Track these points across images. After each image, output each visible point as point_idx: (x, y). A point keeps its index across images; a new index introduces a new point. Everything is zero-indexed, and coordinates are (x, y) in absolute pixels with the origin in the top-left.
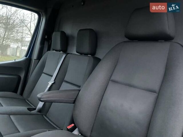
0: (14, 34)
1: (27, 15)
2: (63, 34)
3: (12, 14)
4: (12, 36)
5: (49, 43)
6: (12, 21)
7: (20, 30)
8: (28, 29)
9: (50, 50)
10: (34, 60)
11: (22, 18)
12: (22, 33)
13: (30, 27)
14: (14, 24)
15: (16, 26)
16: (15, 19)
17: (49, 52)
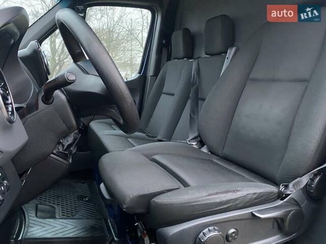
0: (121, 54)
1: (137, 21)
2: (187, 32)
3: (115, 23)
4: (117, 58)
5: (168, 51)
6: (116, 35)
7: (128, 46)
8: (140, 43)
9: (170, 60)
10: (150, 77)
11: (130, 27)
12: (131, 50)
13: (142, 38)
14: (120, 38)
15: (122, 41)
16: (120, 30)
17: (169, 62)
